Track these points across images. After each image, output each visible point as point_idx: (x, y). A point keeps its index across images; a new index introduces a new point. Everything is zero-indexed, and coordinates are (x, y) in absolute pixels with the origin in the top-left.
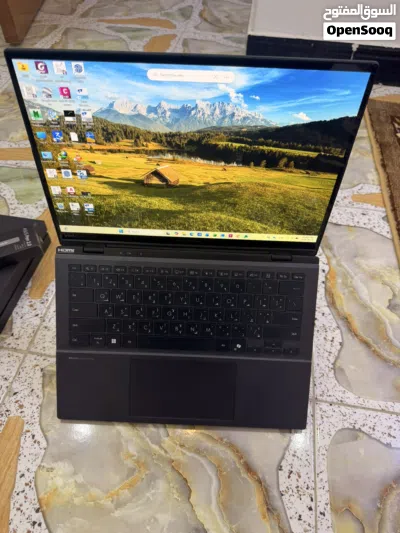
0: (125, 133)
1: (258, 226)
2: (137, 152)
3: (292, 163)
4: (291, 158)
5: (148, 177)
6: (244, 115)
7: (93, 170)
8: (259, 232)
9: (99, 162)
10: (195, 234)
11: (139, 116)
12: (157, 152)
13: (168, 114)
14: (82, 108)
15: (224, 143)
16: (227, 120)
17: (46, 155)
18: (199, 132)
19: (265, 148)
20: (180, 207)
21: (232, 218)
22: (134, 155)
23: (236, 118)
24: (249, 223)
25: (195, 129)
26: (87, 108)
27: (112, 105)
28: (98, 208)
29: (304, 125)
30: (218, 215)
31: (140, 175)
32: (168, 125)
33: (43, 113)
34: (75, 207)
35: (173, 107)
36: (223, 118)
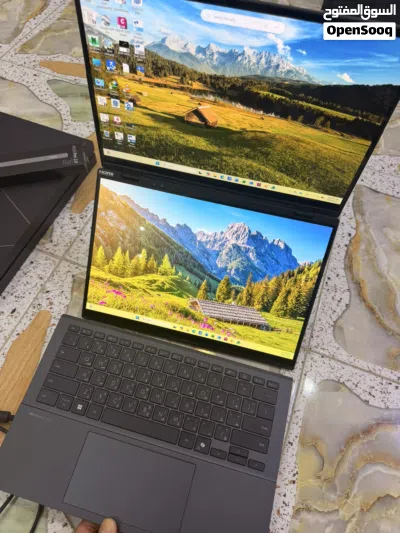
0: (173, 69)
1: (287, 179)
2: (182, 89)
3: (329, 122)
4: (328, 118)
5: (189, 115)
6: (288, 68)
7: (139, 100)
8: (287, 185)
9: (145, 94)
10: (225, 178)
11: (188, 54)
12: (200, 92)
13: (216, 56)
14: (136, 40)
15: (266, 93)
16: (271, 70)
17: (99, 82)
18: (243, 78)
19: (304, 104)
20: (214, 149)
21: (263, 168)
22: (178, 91)
23: (280, 70)
24: (278, 175)
25: (239, 75)
26: (140, 40)
27: (164, 40)
28: (139, 137)
29: (346, 86)
30: (249, 162)
31: (182, 111)
32: (215, 67)
33: (100, 39)
34: (119, 136)
35: (221, 50)
36: (268, 68)
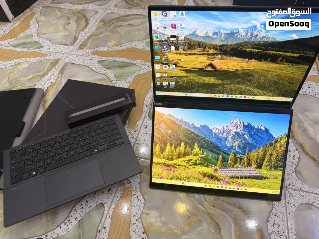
0: (199, 45)
1: (261, 92)
2: (203, 54)
3: (285, 59)
4: (284, 57)
5: (206, 67)
6: (262, 36)
7: (179, 63)
8: (261, 95)
9: (182, 60)
10: (225, 96)
11: (208, 37)
12: (213, 54)
13: (223, 35)
14: (180, 33)
15: (250, 50)
16: (253, 38)
17: (157, 57)
18: (237, 44)
19: (271, 52)
20: (220, 82)
21: (247, 88)
22: (201, 56)
23: (258, 37)
24: (256, 90)
25: (236, 43)
26: (182, 33)
27: (195, 31)
28: (177, 83)
29: (294, 40)
30: (240, 86)
31: (202, 66)
32: (222, 41)
33: (160, 36)
34: (165, 84)
35: (226, 32)
36: (251, 38)
